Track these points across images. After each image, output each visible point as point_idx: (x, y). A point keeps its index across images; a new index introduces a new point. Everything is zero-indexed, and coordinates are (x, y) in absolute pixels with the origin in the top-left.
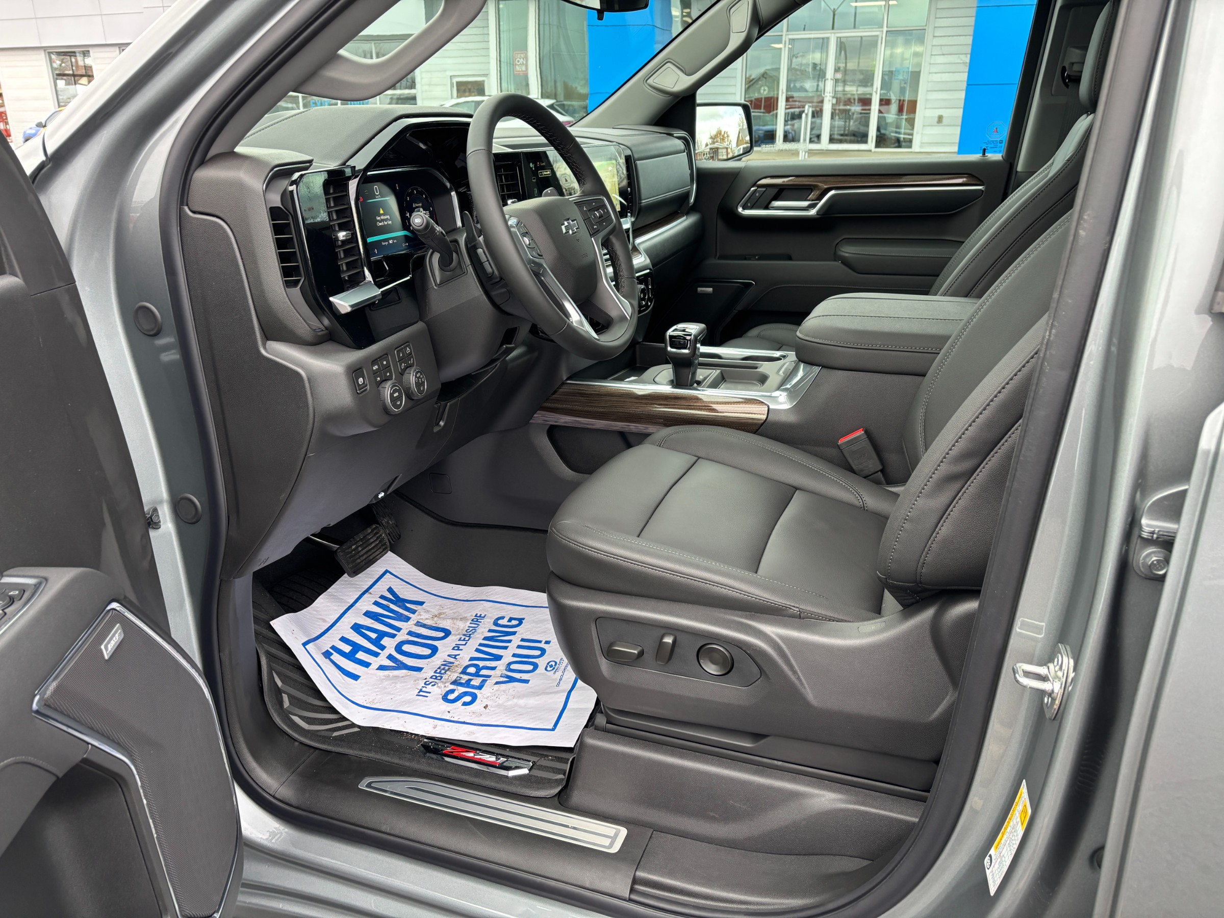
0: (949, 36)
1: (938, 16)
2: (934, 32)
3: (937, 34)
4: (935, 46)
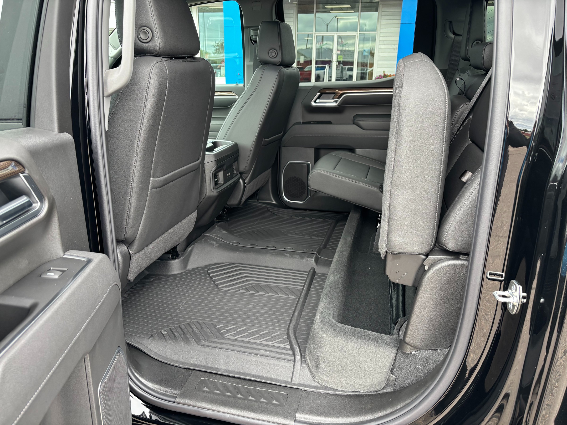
0: (387, 36)
1: (381, 27)
2: (380, 35)
3: (381, 35)
4: (381, 40)
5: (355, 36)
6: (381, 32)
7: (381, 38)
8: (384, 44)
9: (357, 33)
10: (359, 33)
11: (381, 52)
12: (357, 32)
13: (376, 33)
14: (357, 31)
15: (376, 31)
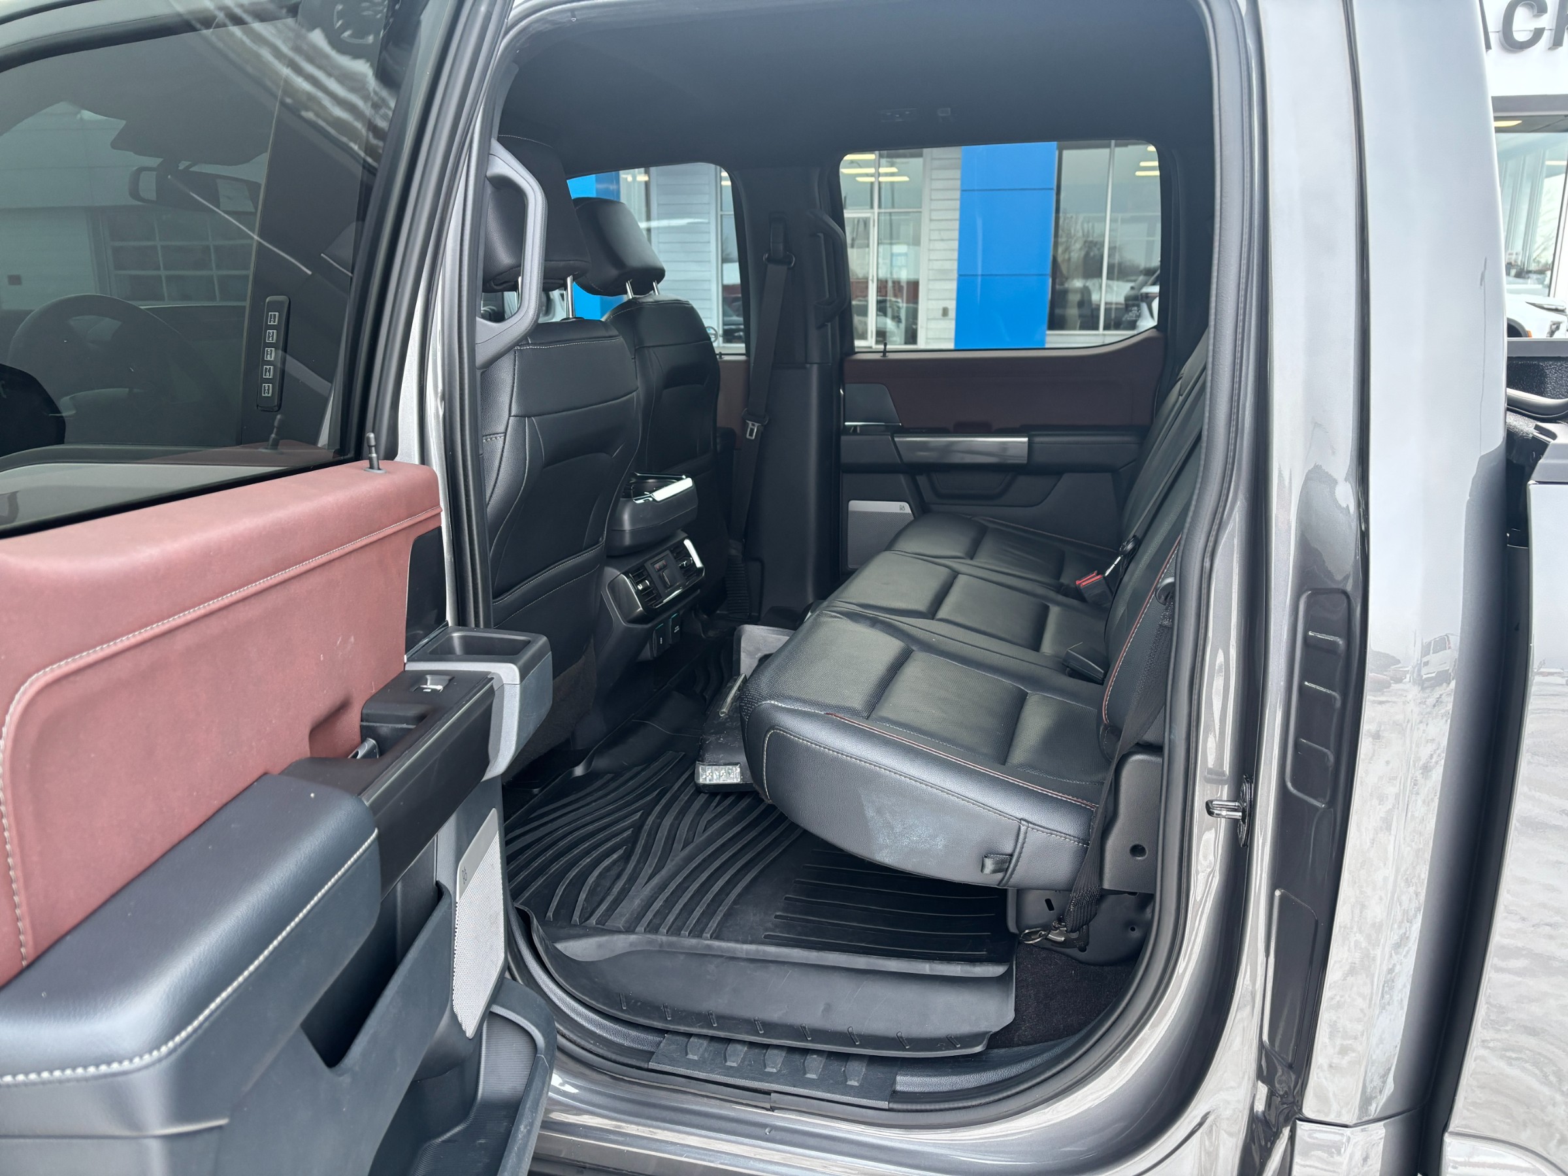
1: (933, 197)
2: (930, 215)
3: (935, 216)
4: (933, 230)
5: (869, 218)
6: (932, 208)
7: (934, 225)
8: (942, 240)
9: (874, 213)
10: (879, 213)
11: (936, 260)
12: (871, 211)
13: (920, 212)
14: (872, 207)
15: (921, 208)
